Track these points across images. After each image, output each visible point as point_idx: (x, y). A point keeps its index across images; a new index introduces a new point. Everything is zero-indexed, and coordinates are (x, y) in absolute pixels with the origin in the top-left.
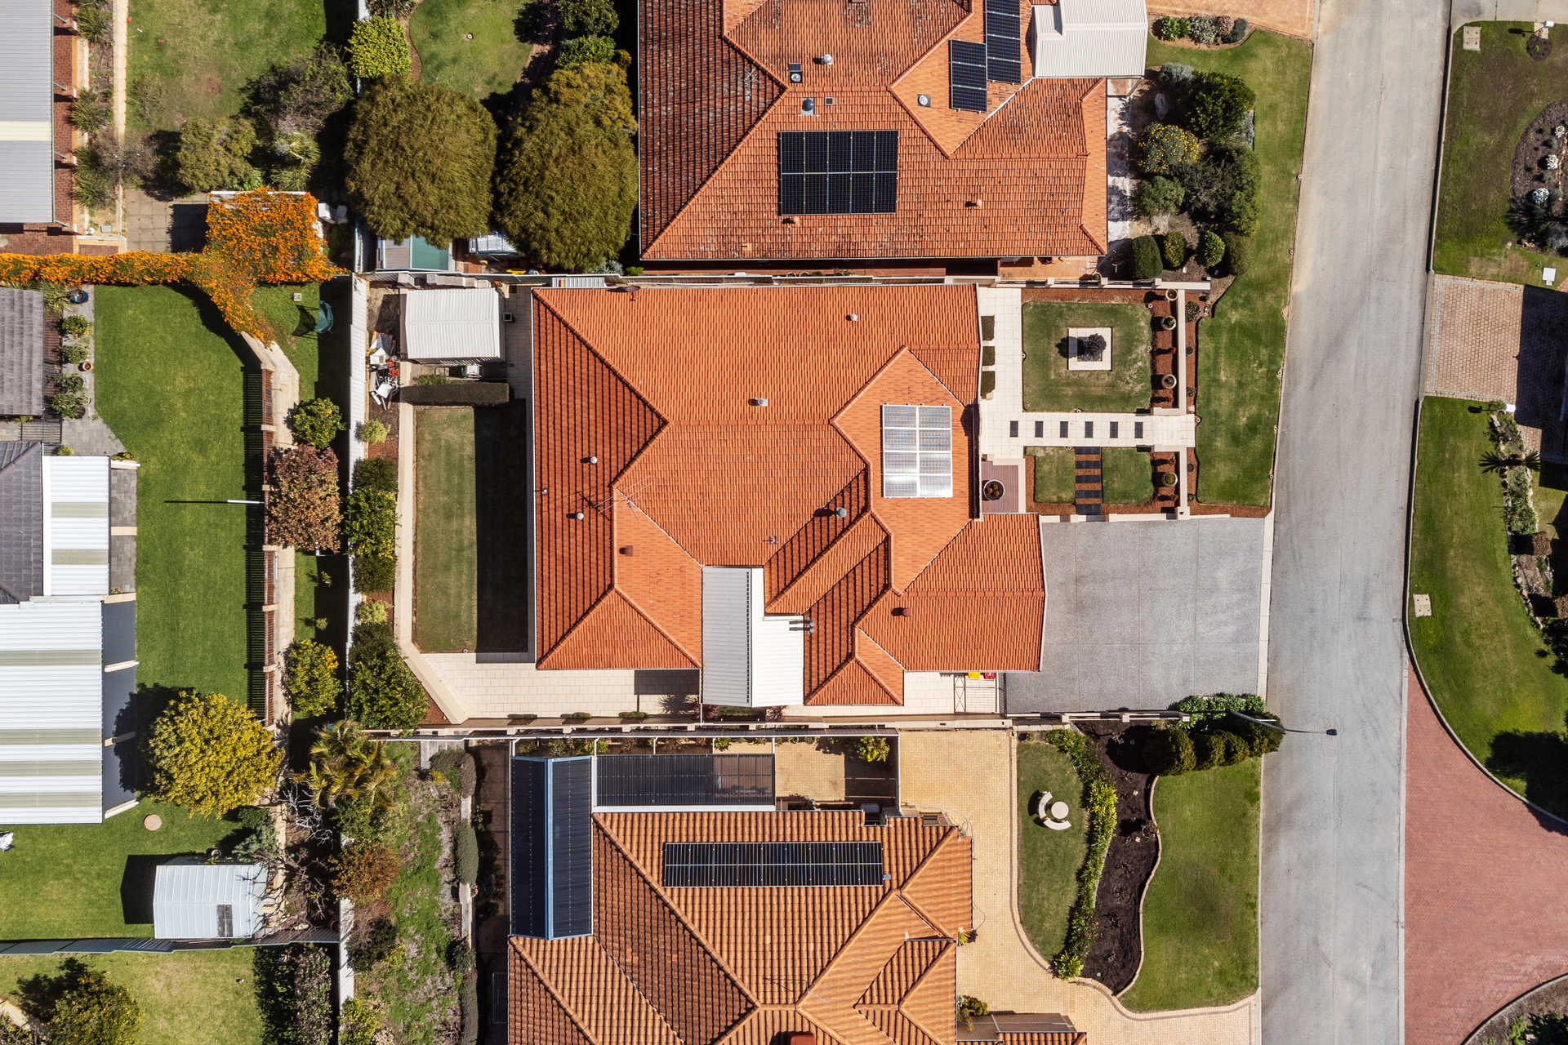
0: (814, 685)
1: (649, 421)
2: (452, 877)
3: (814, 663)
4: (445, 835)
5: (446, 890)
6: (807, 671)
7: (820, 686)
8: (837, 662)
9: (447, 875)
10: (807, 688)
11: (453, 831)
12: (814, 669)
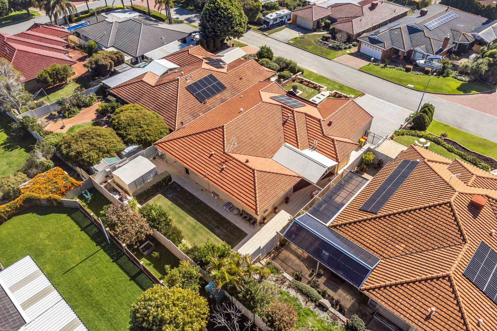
0: (335, 156)
1: (218, 131)
2: (313, 304)
3: (328, 152)
4: (293, 293)
5: (317, 311)
6: (329, 156)
7: (336, 155)
8: (332, 146)
9: (311, 306)
10: (334, 159)
11: (293, 288)
12: (329, 153)
